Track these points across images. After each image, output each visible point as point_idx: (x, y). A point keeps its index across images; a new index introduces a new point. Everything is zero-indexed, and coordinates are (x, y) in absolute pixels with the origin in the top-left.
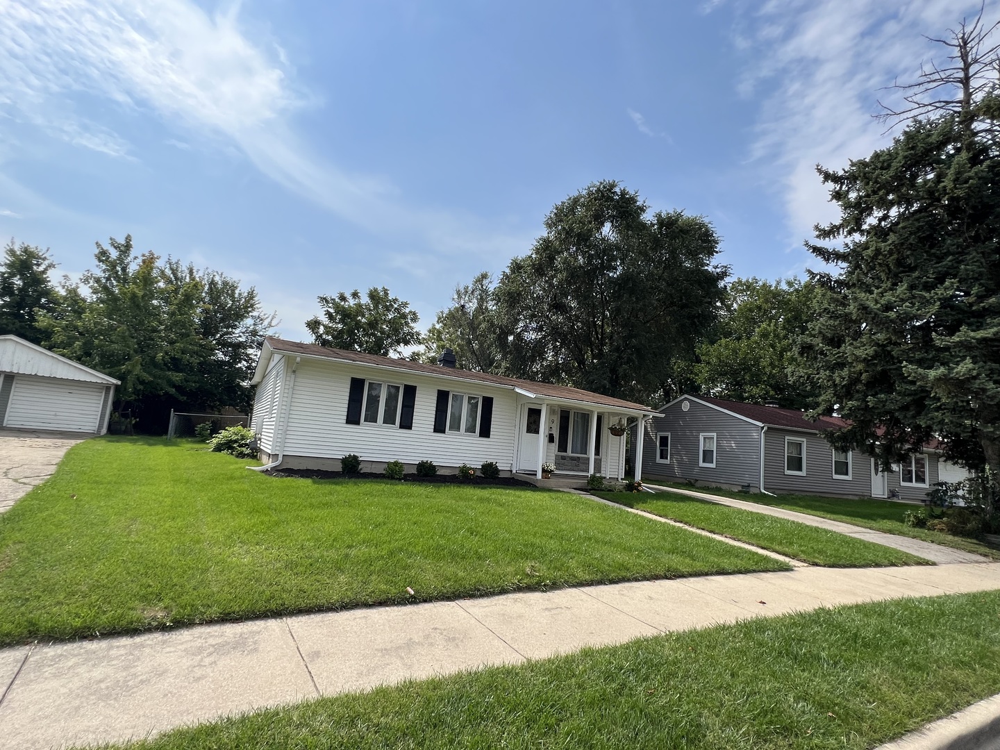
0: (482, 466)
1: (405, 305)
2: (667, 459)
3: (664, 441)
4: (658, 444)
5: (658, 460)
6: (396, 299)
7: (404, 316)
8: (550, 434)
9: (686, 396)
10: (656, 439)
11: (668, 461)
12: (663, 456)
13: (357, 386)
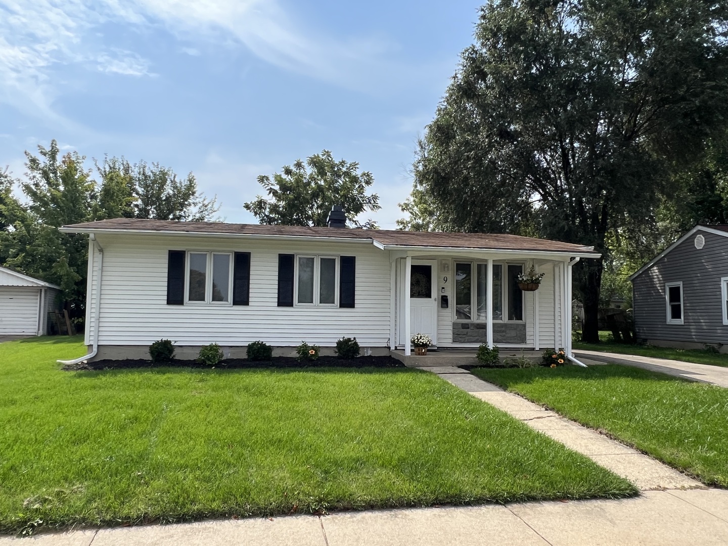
0: (337, 343)
1: (354, 166)
2: (680, 318)
3: (675, 293)
4: (667, 298)
5: (670, 320)
6: (343, 162)
7: (355, 180)
8: (442, 296)
9: (700, 228)
10: (665, 292)
11: (681, 321)
12: (676, 314)
13: (176, 260)
